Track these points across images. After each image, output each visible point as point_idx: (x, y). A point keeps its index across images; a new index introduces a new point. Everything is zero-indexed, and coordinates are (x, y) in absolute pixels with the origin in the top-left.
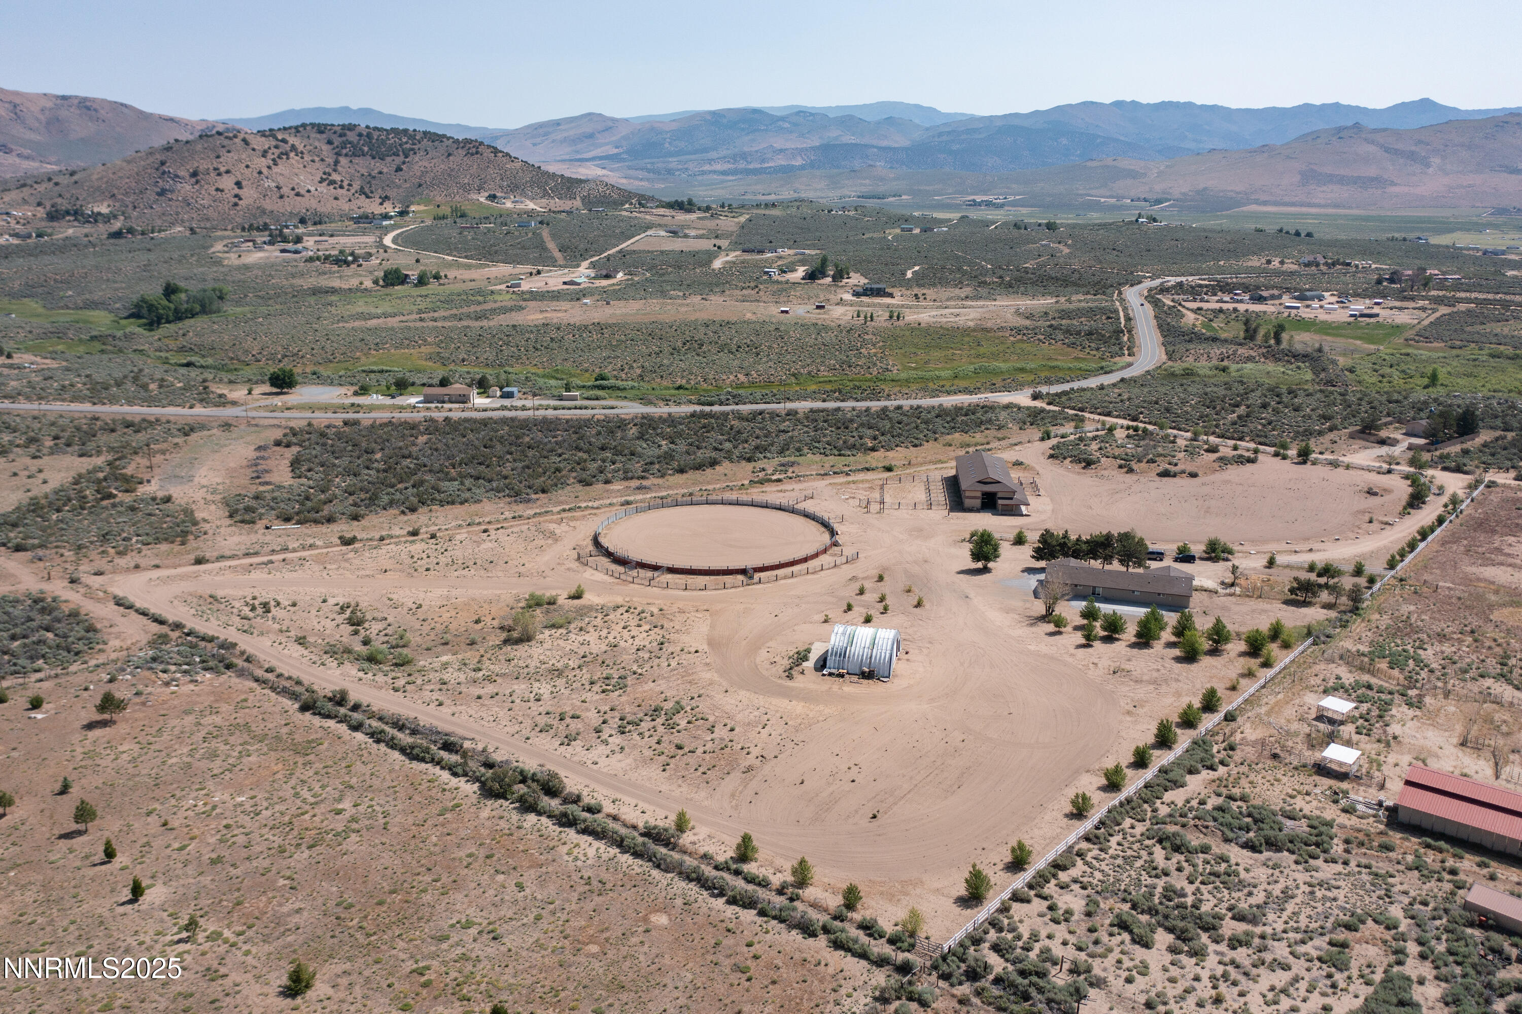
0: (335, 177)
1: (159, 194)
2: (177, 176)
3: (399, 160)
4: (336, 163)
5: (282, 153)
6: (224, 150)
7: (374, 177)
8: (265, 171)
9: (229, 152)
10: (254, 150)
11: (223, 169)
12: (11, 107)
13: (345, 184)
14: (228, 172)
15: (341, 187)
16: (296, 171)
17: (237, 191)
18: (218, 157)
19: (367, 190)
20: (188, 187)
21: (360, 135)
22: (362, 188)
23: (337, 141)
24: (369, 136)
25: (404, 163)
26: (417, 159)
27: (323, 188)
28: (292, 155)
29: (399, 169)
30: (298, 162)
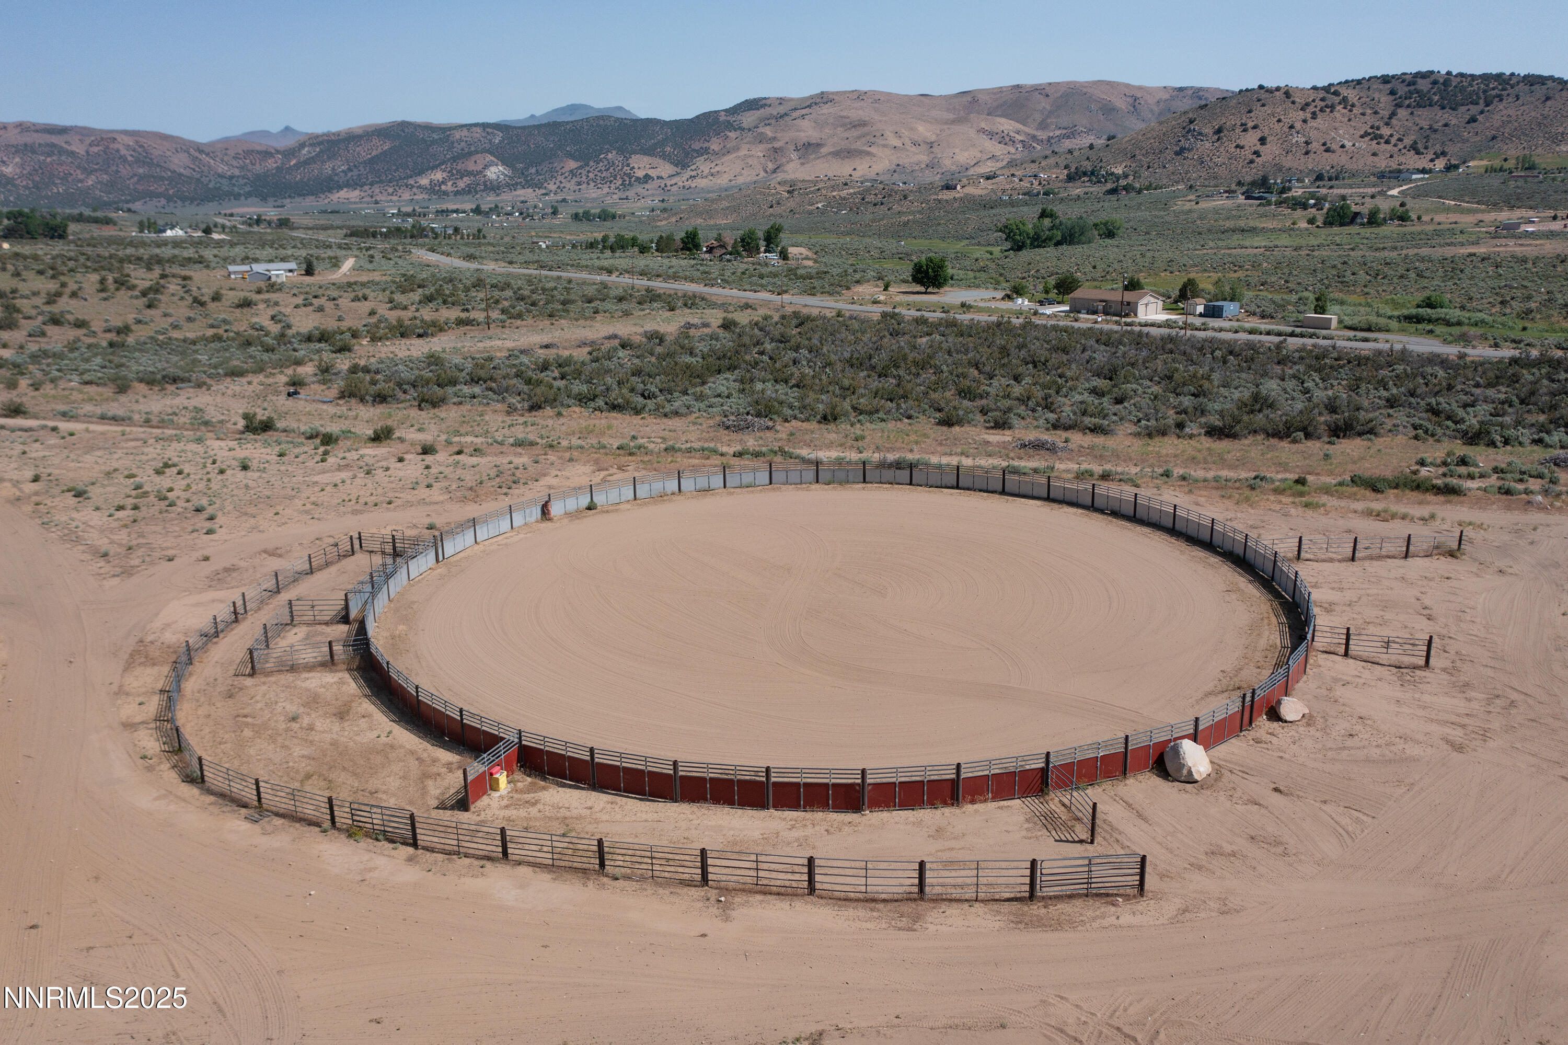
0: (1386, 131)
1: (1177, 153)
2: (1200, 134)
3: (1474, 109)
4: (1393, 114)
5: (1327, 106)
6: (1259, 104)
7: (1436, 131)
8: (1298, 125)
9: (1263, 105)
10: (1293, 103)
11: (1250, 124)
12: (1130, 100)
13: (1393, 140)
14: (1255, 127)
15: (1387, 142)
16: (1337, 125)
17: (1258, 147)
18: (1250, 111)
19: (1420, 146)
20: (1208, 145)
21: (1435, 83)
22: (1415, 142)
23: (1402, 90)
24: (1446, 83)
25: (1482, 112)
26: (1501, 107)
27: (1363, 144)
28: (1339, 107)
29: (1473, 120)
30: (1343, 115)
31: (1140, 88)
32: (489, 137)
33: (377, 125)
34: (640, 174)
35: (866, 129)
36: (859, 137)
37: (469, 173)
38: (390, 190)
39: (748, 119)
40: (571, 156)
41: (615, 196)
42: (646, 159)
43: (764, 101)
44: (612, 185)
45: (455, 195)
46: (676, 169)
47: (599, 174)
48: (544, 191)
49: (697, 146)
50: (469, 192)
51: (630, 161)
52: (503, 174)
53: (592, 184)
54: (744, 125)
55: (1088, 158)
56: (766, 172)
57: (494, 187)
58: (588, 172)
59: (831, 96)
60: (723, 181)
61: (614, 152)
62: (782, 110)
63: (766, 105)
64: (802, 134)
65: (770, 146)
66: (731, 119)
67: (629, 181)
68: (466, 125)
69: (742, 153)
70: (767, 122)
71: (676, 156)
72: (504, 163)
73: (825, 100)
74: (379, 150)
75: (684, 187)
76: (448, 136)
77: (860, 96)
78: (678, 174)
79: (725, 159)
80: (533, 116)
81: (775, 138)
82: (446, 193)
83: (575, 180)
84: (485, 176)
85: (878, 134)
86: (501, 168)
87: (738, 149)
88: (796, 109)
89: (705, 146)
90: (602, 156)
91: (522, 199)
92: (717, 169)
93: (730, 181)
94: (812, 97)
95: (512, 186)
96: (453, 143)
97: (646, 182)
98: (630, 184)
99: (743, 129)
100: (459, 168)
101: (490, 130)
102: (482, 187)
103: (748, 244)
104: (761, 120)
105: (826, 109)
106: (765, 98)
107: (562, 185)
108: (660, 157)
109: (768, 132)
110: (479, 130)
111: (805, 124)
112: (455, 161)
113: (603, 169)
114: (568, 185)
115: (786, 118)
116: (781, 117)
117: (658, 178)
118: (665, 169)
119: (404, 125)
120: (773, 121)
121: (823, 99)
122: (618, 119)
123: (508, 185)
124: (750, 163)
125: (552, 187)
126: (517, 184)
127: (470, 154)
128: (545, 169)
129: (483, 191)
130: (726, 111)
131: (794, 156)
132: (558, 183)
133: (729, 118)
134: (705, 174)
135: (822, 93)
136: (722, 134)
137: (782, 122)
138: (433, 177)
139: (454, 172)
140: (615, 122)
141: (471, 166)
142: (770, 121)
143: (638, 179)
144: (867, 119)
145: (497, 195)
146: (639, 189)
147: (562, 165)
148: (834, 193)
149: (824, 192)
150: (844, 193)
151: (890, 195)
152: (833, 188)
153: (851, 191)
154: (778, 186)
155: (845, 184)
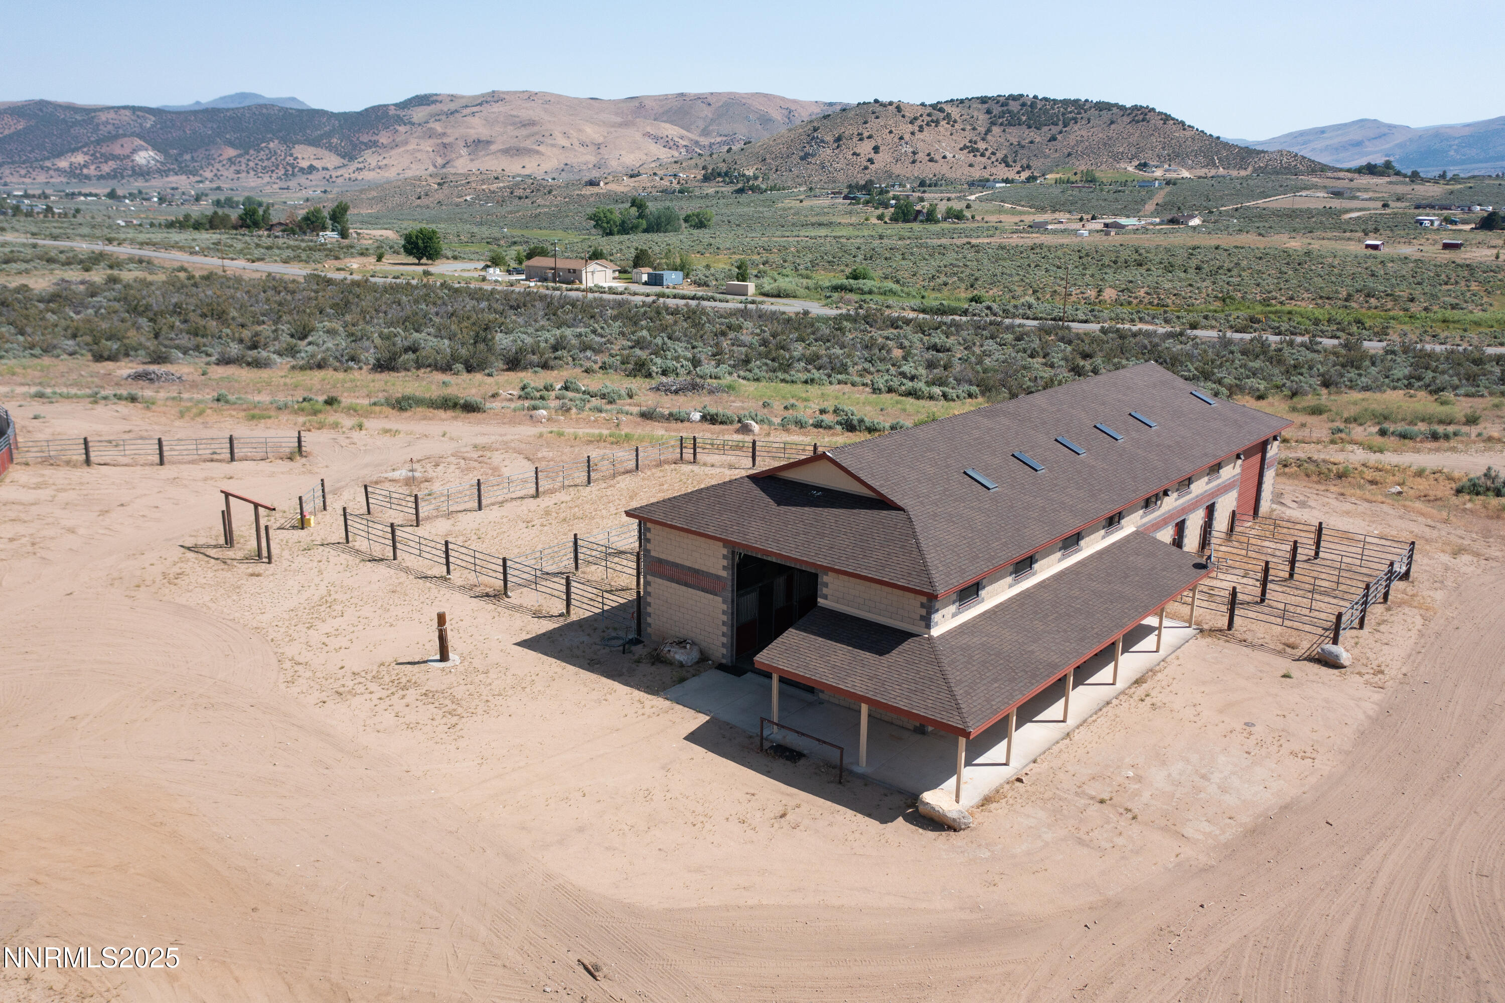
0: (982, 145)
1: (802, 159)
2: (823, 141)
3: (1055, 130)
4: (988, 131)
5: (932, 121)
6: (873, 116)
7: (1023, 147)
8: (907, 137)
9: (877, 118)
10: (903, 116)
11: (866, 134)
12: (786, 112)
13: (988, 154)
14: (870, 137)
15: (982, 155)
16: (941, 138)
17: (872, 155)
18: (866, 123)
19: (1010, 160)
20: (829, 151)
21: (1023, 105)
22: (1006, 156)
23: (997, 110)
24: (1033, 105)
25: (1061, 132)
26: (1076, 128)
27: (963, 156)
28: (943, 123)
29: (1053, 139)
30: (946, 130)
31: (795, 102)
32: (139, 121)
33: (12, 103)
34: (305, 164)
35: (536, 129)
36: (528, 136)
37: (115, 158)
38: (23, 172)
39: (419, 114)
40: (231, 144)
41: (275, 186)
42: (311, 150)
43: (435, 98)
44: (274, 175)
45: (98, 179)
46: (342, 160)
47: (260, 163)
48: (199, 179)
49: (365, 138)
50: (115, 177)
51: (293, 151)
52: (154, 159)
53: (252, 173)
54: (415, 119)
55: (724, 161)
56: (435, 166)
57: (143, 173)
58: (249, 160)
59: (502, 96)
60: (391, 174)
61: (276, 141)
62: (453, 106)
63: (437, 101)
64: (472, 131)
65: (440, 141)
66: (401, 113)
67: (292, 171)
68: (113, 108)
69: (411, 147)
70: (437, 118)
71: (343, 147)
72: (155, 147)
73: (496, 99)
74: (12, 130)
75: (350, 179)
76: (92, 118)
77: (530, 97)
78: (344, 166)
79: (393, 152)
80: (198, 103)
81: (444, 134)
82: (88, 177)
83: (233, 168)
84: (133, 161)
85: (547, 134)
86: (152, 153)
87: (407, 143)
88: (467, 106)
89: (373, 139)
90: (263, 145)
91: (174, 185)
92: (385, 162)
93: (398, 174)
94: (483, 96)
95: (163, 172)
96: (98, 125)
97: (310, 173)
98: (293, 175)
99: (413, 124)
100: (103, 151)
101: (139, 113)
102: (130, 173)
103: (312, 223)
104: (432, 115)
105: (496, 108)
106: (436, 95)
107: (219, 173)
108: (326, 148)
109: (438, 127)
110: (127, 113)
111: (476, 121)
112: (98, 144)
113: (264, 158)
114: (225, 173)
115: (457, 115)
116: (452, 113)
117: (323, 169)
118: (331, 160)
119: (42, 105)
120: (443, 117)
121: (494, 98)
122: (282, 108)
123: (159, 171)
124: (419, 157)
125: (208, 174)
126: (169, 170)
127: (116, 137)
128: (201, 156)
129: (130, 176)
130: (396, 105)
131: (464, 152)
132: (215, 171)
133: (398, 113)
134: (372, 167)
135: (494, 92)
136: (392, 128)
137: (452, 118)
138: (73, 159)
139: (98, 155)
140: (279, 111)
141: (117, 150)
142: (440, 117)
143: (302, 170)
144: (537, 119)
145: (147, 181)
146: (302, 179)
147: (220, 152)
148: (484, 187)
149: (474, 185)
150: (494, 187)
151: (538, 190)
152: (483, 182)
153: (501, 185)
154: (429, 178)
155: (497, 178)
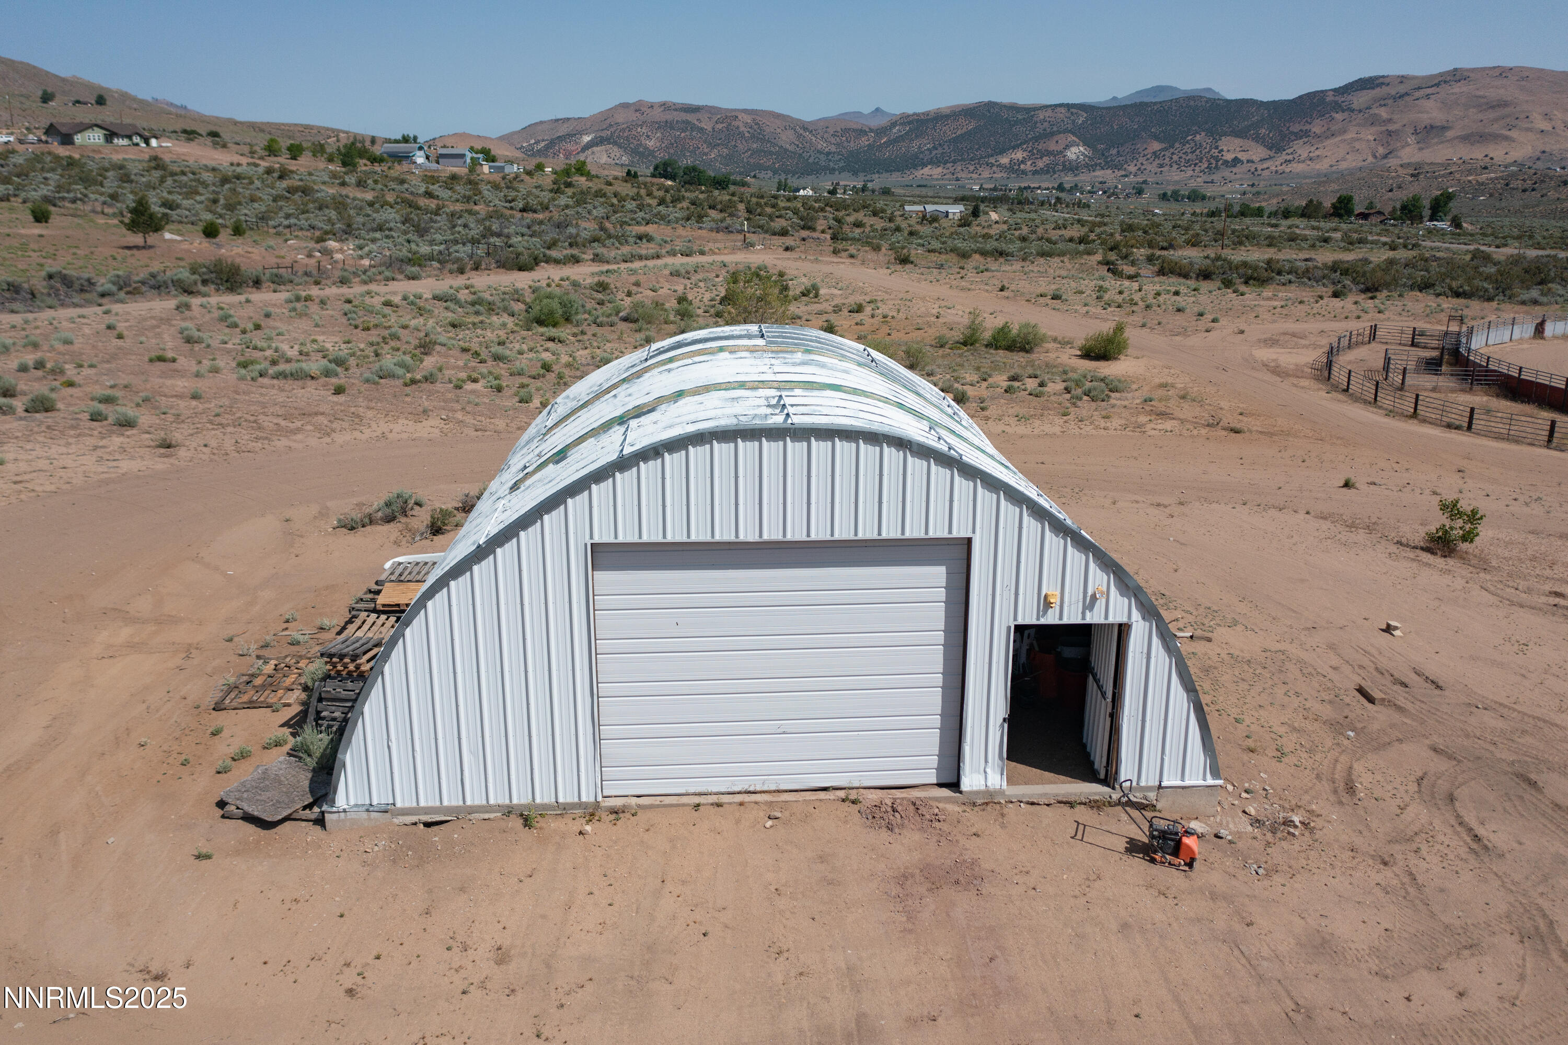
32: (1072, 118)
33: (965, 105)
34: (1229, 157)
35: (1507, 110)
36: (1496, 120)
37: (1049, 153)
38: (972, 168)
39: (1360, 99)
40: (1156, 138)
41: (1199, 180)
42: (1238, 141)
43: (1381, 80)
44: (1197, 168)
45: (1033, 174)
46: (1269, 152)
47: (1184, 156)
48: (1123, 173)
49: (1296, 128)
50: (1048, 172)
51: (1220, 143)
52: (1083, 154)
53: (1175, 167)
54: (1355, 106)
56: (1375, 157)
57: (1073, 168)
58: (1173, 154)
59: (1465, 74)
60: (1323, 166)
61: (1203, 134)
62: (1402, 89)
63: (1383, 84)
64: (1425, 116)
65: (1384, 128)
66: (1340, 99)
67: (1216, 164)
68: (1051, 106)
69: (1349, 136)
70: (1382, 102)
71: (1271, 139)
72: (1086, 144)
73: (1457, 78)
74: (964, 130)
75: (1276, 172)
76: (1032, 116)
77: (1502, 73)
78: (1270, 158)
79: (1328, 142)
80: (1115, 98)
81: (1390, 120)
82: (1024, 172)
83: (1157, 161)
84: (1065, 156)
85: (1522, 116)
86: (1082, 149)
87: (1345, 132)
88: (1419, 88)
89: (1304, 128)
90: (1189, 138)
91: (1101, 180)
92: (1317, 153)
93: (1331, 166)
94: (1441, 75)
95: (1091, 167)
96: (1036, 123)
97: (1235, 166)
98: (1217, 168)
99: (1353, 111)
100: (1040, 148)
101: (1074, 111)
102: (1061, 168)
104: (1375, 100)
105: (1457, 88)
106: (1383, 77)
107: (1143, 167)
108: (1253, 139)
109: (1383, 113)
110: (1063, 110)
111: (1429, 104)
112: (1036, 141)
113: (1189, 151)
114: (1149, 167)
115: (1407, 98)
116: (1400, 97)
117: (1248, 161)
118: (1257, 152)
119: (990, 105)
120: (1390, 102)
121: (1457, 76)
122: (1210, 99)
123: (1087, 166)
124: (1357, 147)
125: (1132, 169)
126: (1096, 165)
127: (1052, 134)
128: (1127, 150)
129: (1062, 171)
130: (1335, 90)
131: (1411, 140)
132: (1139, 165)
133: (1337, 98)
134: (1302, 158)
135: (1456, 70)
136: (1327, 116)
137: (1401, 103)
138: (1013, 156)
139: (1035, 151)
140: (1207, 102)
141: (1052, 146)
142: (1386, 102)
143: (1226, 163)
144: (1509, 99)
145: (1075, 176)
146: (1226, 173)
147: (1145, 146)
148: (1470, 178)
149: (1457, 176)
150: (1483, 178)
151: (1543, 181)
152: (1470, 172)
153: (1493, 175)
154: (1399, 169)
155: (1486, 168)
